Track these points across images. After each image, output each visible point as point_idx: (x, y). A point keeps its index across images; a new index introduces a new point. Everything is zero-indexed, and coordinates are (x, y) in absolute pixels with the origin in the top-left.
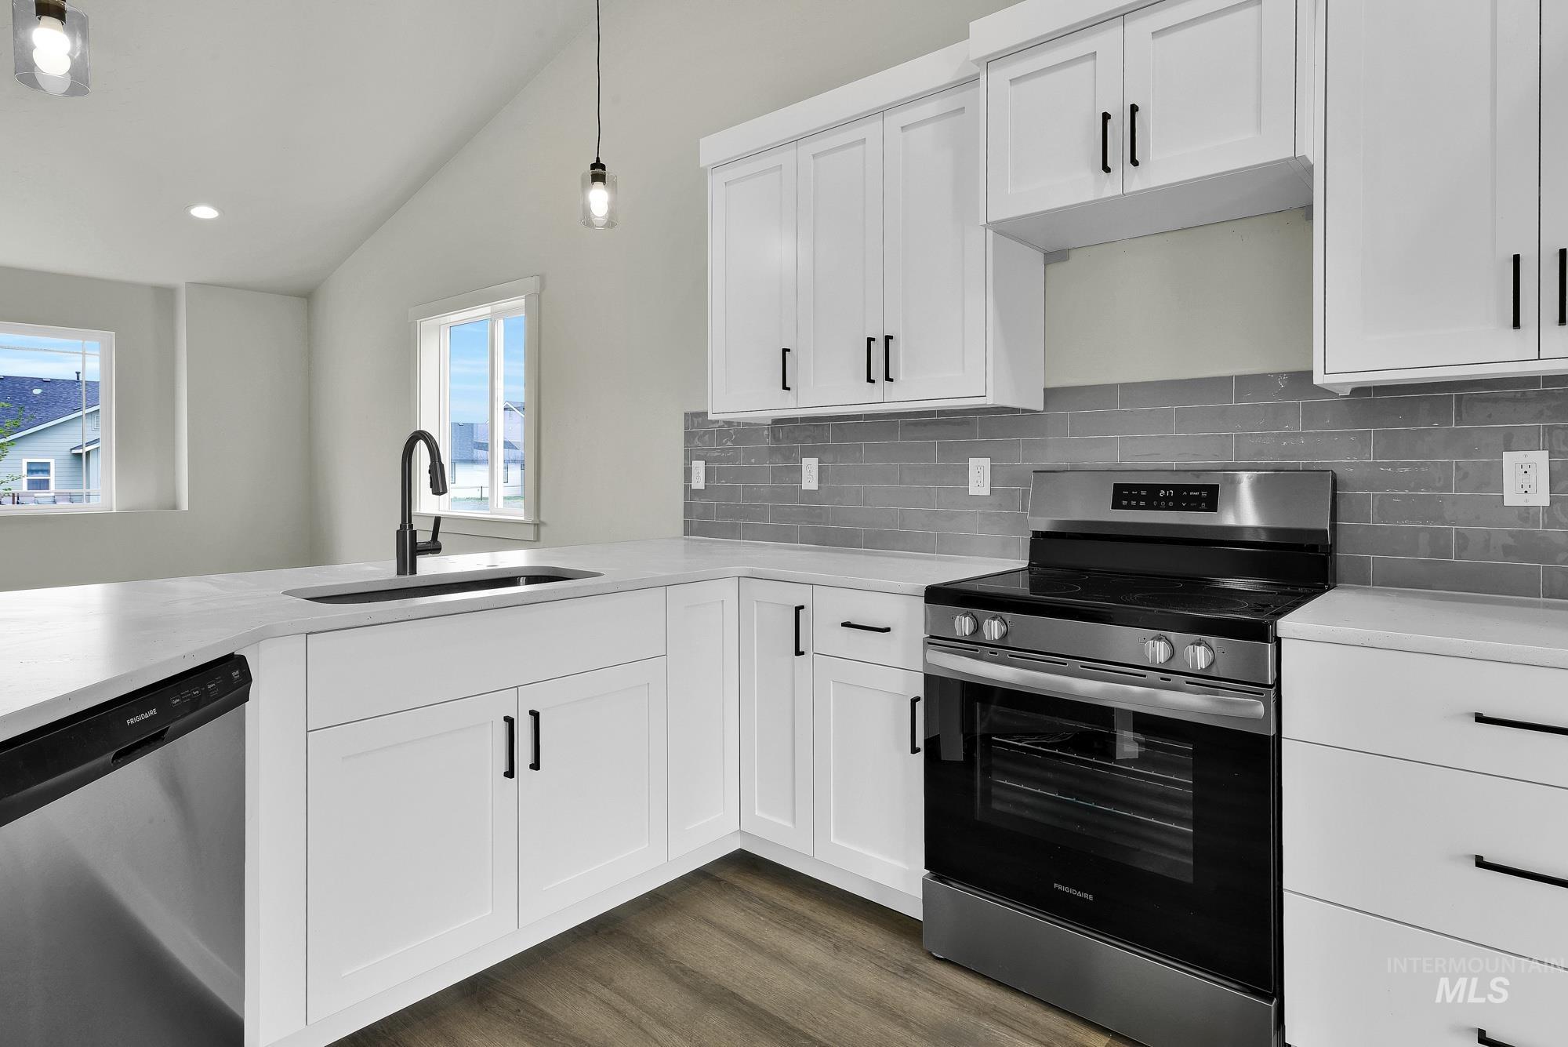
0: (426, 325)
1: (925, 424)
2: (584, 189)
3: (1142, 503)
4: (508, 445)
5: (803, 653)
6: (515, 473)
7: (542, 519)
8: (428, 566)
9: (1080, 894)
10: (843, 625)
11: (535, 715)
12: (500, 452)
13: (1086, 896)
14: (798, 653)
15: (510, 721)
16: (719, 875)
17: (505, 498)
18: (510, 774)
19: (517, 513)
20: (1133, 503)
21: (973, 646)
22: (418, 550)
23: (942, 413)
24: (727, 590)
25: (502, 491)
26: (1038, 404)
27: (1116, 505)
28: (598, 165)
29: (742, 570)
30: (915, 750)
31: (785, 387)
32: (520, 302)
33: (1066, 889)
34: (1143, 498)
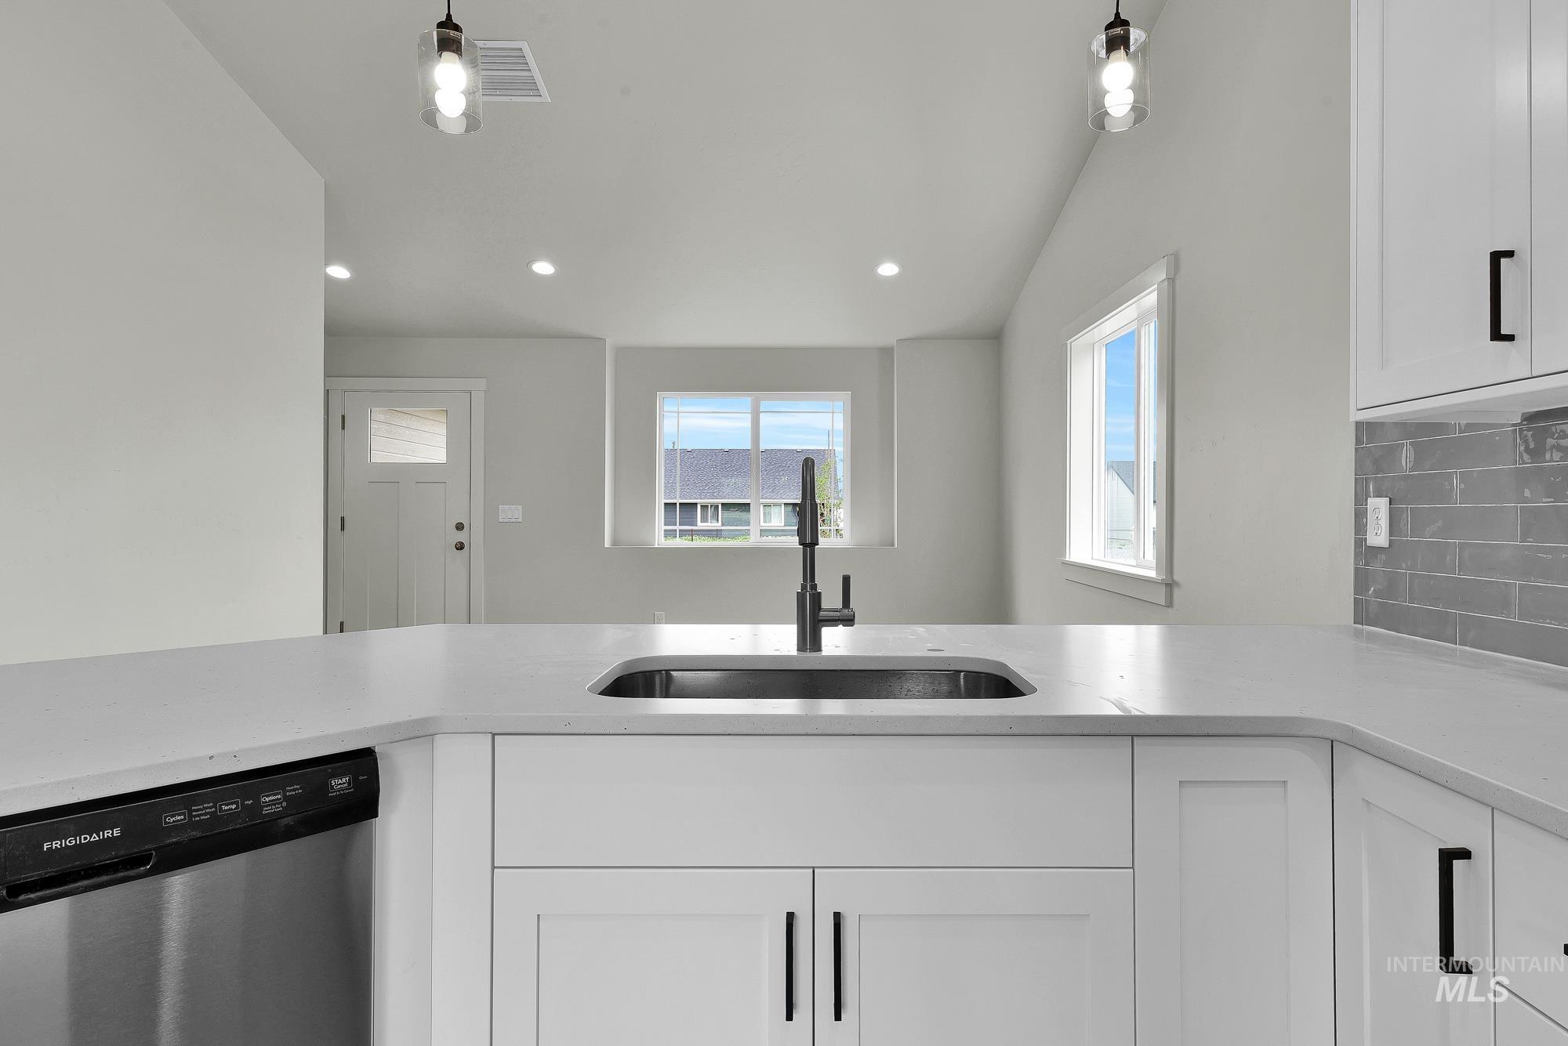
0: (1077, 345)
5: (1466, 972)
7: (1175, 577)
22: (822, 619)
31: (1497, 335)
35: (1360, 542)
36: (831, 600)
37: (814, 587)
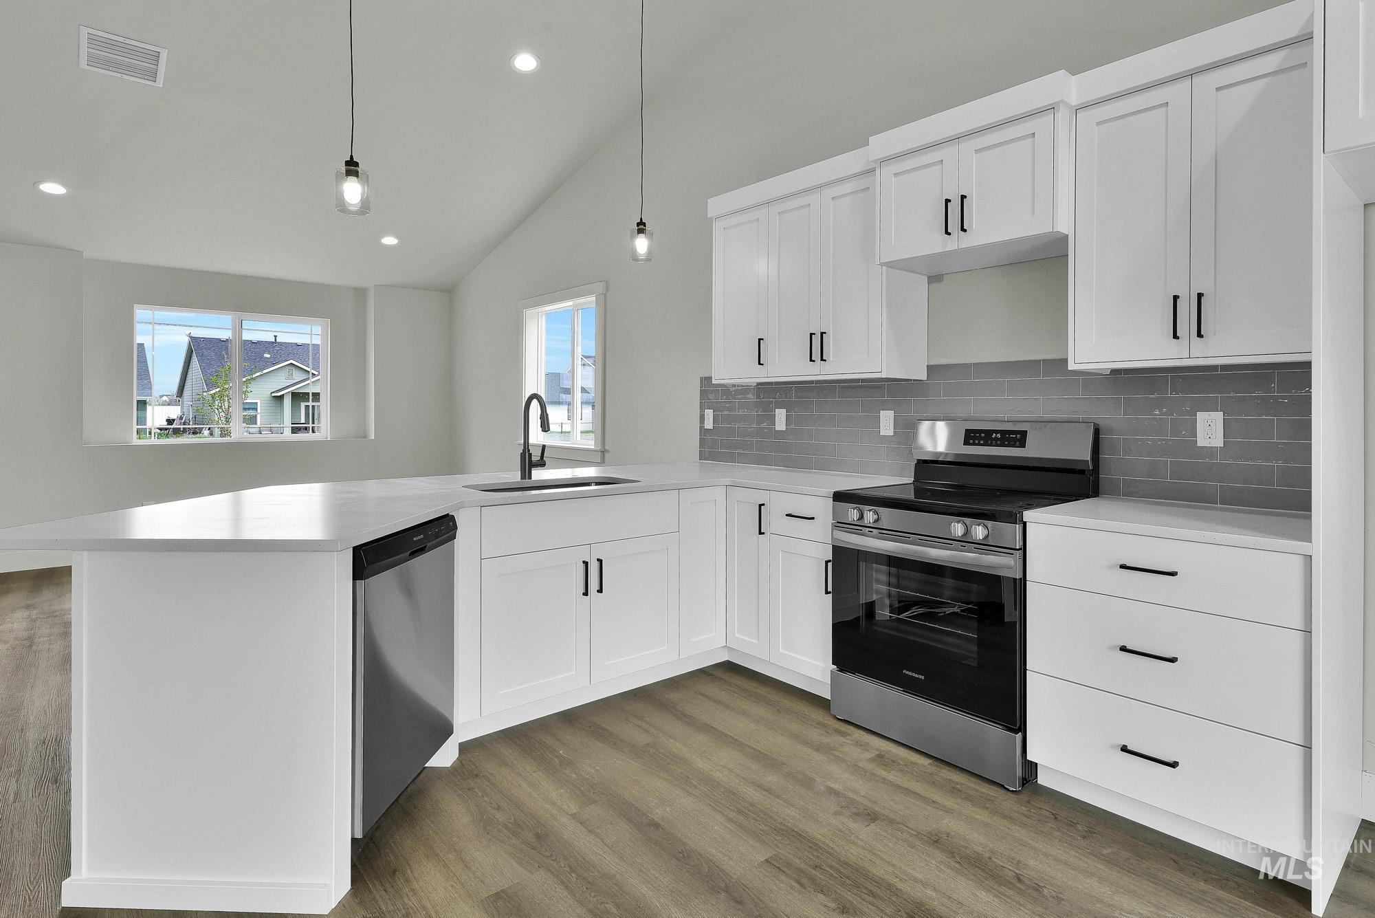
0: (529, 313)
1: (853, 388)
2: (633, 237)
3: (982, 442)
4: (584, 390)
5: (764, 533)
6: (588, 411)
7: (607, 448)
8: (538, 475)
9: (917, 676)
10: (787, 515)
11: (600, 561)
12: (578, 396)
13: (920, 677)
14: (761, 533)
15: (586, 563)
16: (713, 672)
17: (581, 432)
18: (586, 594)
19: (590, 443)
20: (977, 442)
21: (858, 527)
22: (533, 465)
23: (863, 380)
24: (719, 493)
25: (580, 427)
26: (923, 375)
27: (966, 443)
28: (641, 223)
29: (727, 481)
30: (827, 592)
31: (760, 364)
32: (593, 298)
33: (910, 673)
34: (982, 438)
35: (702, 428)
36: (535, 458)
37: (529, 451)
